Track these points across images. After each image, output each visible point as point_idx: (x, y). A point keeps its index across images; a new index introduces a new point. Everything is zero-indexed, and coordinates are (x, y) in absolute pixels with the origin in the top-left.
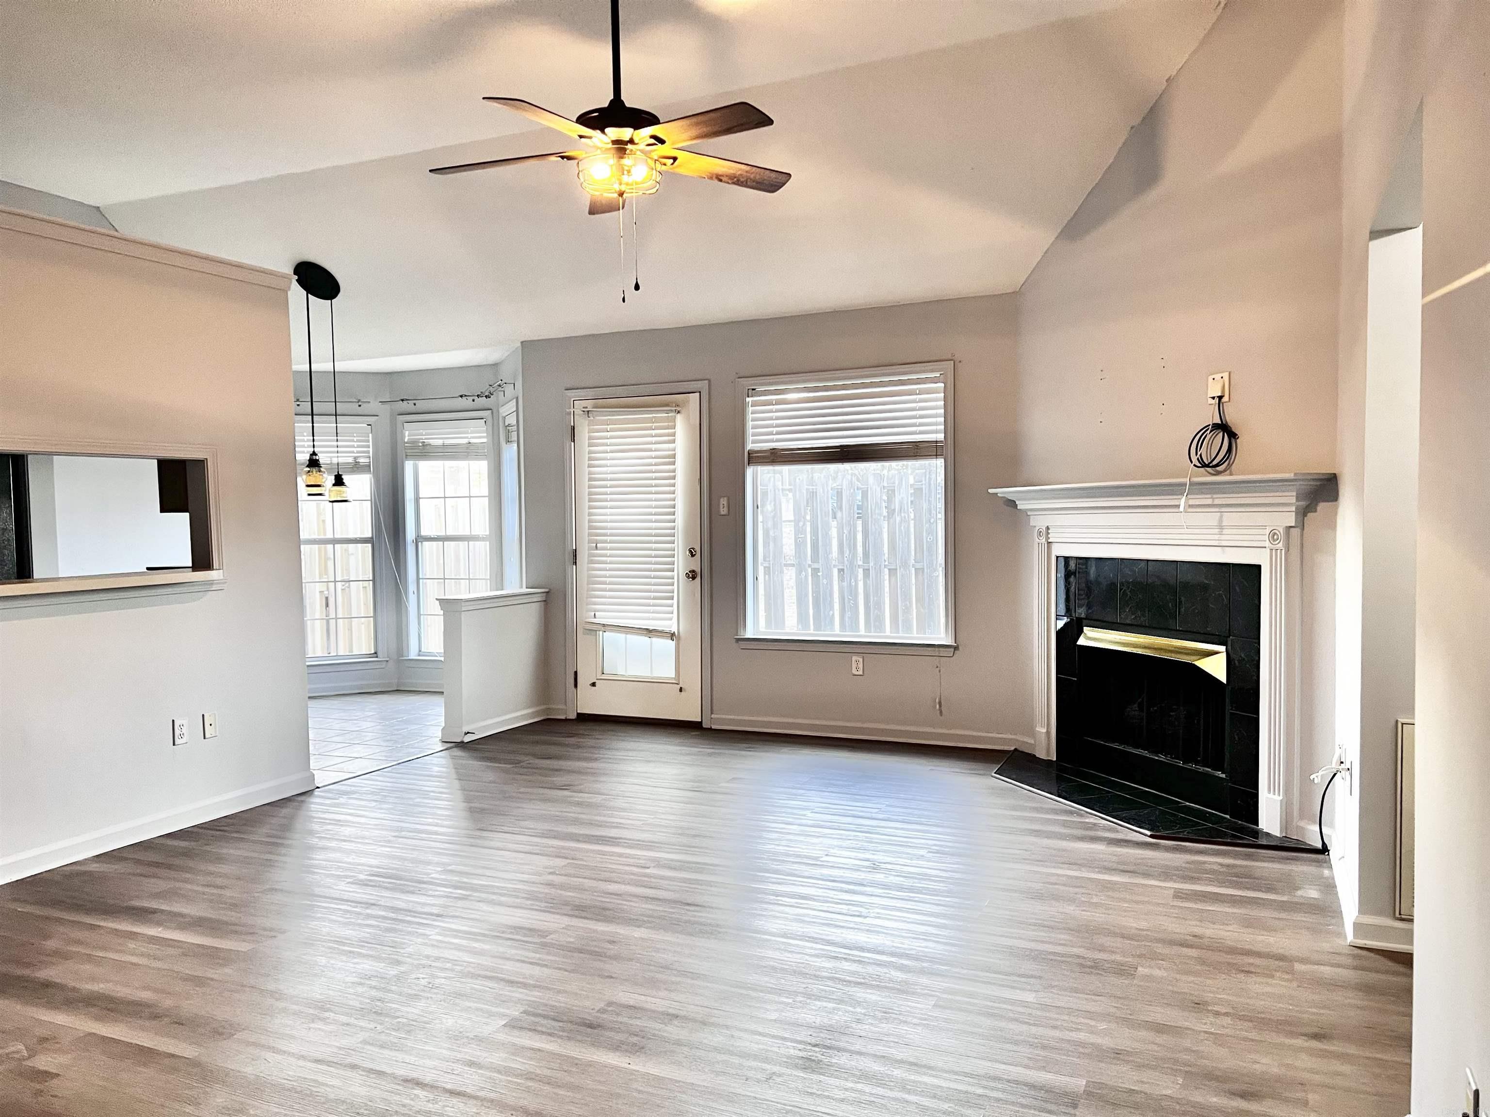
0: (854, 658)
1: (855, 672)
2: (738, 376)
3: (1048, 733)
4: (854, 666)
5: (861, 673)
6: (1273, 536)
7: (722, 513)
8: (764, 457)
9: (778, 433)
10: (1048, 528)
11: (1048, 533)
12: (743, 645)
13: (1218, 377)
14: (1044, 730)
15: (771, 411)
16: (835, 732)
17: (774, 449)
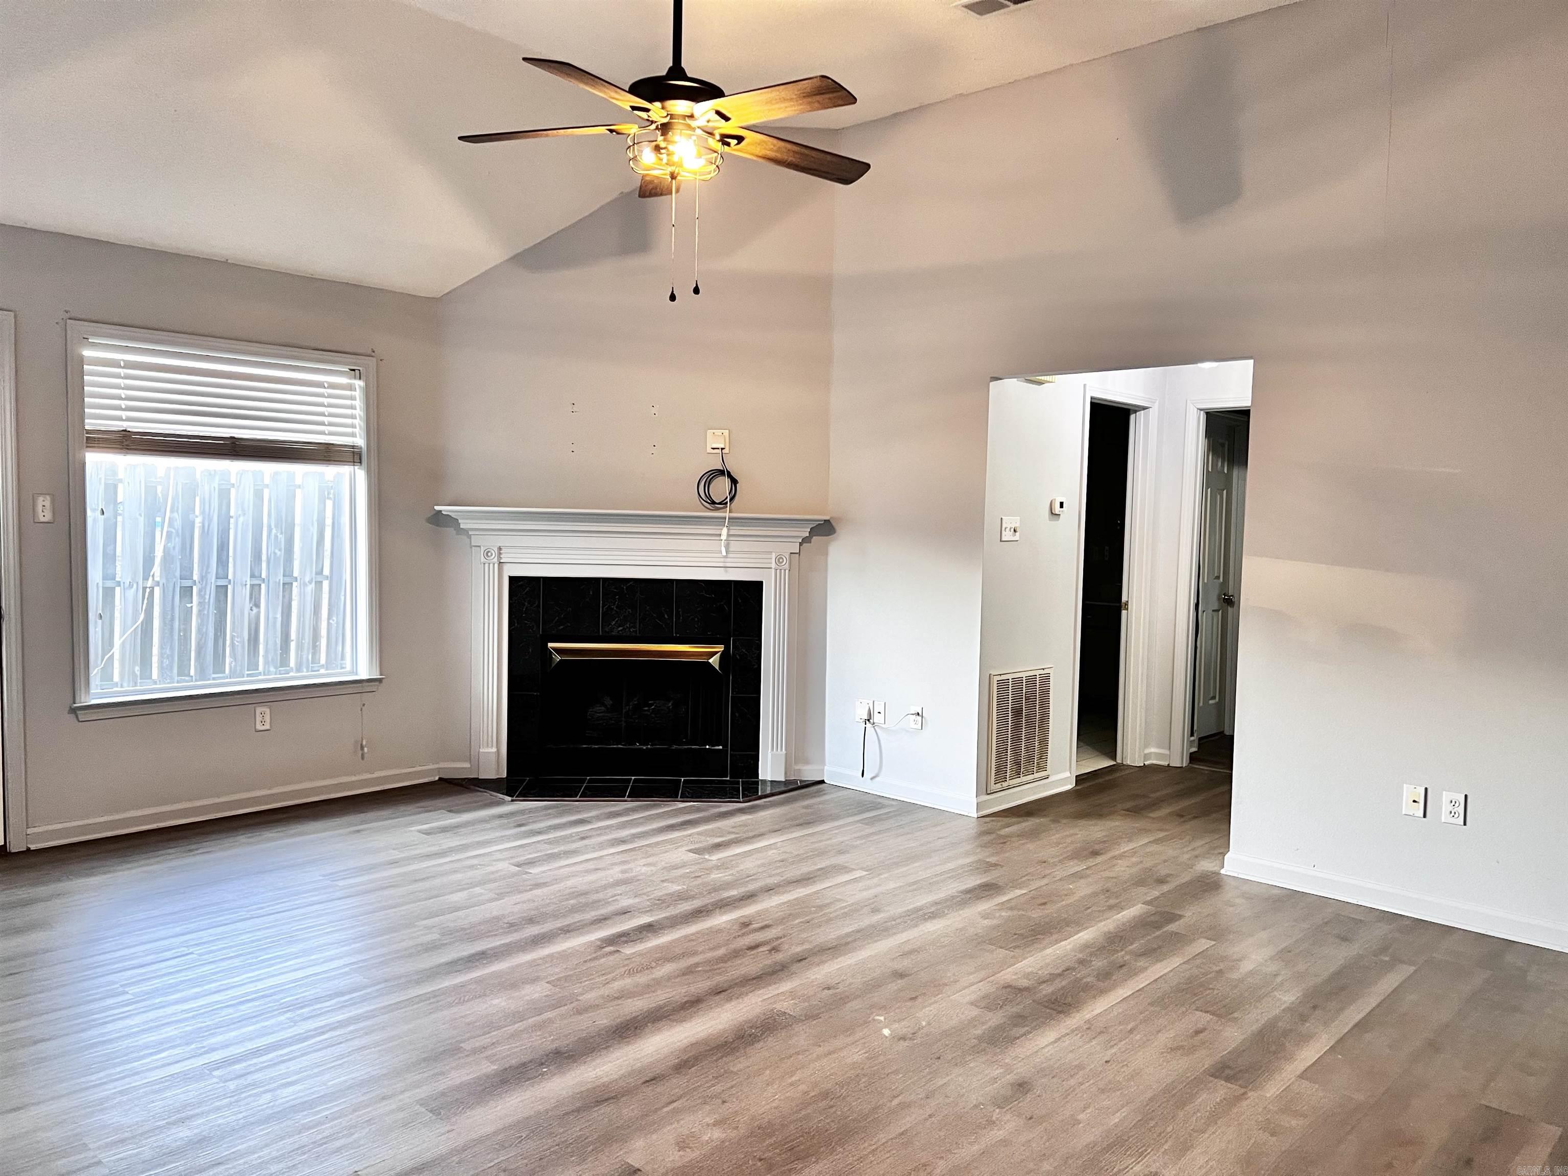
0: (259, 710)
1: (259, 727)
2: (68, 315)
3: (498, 752)
4: (259, 718)
5: (267, 727)
6: (779, 560)
7: (42, 519)
8: (106, 440)
9: (128, 409)
10: (500, 549)
11: (500, 554)
12: (82, 715)
13: (718, 432)
14: (494, 750)
15: (118, 376)
16: (231, 810)
17: (125, 431)
